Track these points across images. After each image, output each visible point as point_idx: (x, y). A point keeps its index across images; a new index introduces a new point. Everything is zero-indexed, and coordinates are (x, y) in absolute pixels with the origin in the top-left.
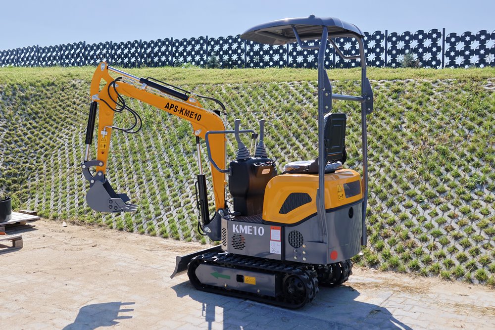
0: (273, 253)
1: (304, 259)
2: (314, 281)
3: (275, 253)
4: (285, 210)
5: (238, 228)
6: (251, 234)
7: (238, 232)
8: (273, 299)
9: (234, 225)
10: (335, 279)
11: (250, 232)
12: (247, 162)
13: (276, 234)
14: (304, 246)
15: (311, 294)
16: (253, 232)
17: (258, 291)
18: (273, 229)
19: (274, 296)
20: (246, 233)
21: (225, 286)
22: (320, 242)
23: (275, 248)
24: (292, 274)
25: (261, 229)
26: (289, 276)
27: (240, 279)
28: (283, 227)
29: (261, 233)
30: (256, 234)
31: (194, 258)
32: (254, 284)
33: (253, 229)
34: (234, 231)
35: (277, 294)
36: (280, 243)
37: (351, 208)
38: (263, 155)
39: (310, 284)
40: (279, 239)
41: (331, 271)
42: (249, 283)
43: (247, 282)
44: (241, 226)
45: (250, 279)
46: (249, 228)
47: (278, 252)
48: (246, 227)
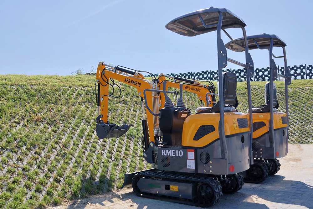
0: (190, 168)
1: (211, 171)
2: (219, 188)
3: (191, 168)
4: (197, 138)
5: (166, 152)
6: (174, 156)
7: (165, 155)
8: (190, 200)
9: (163, 151)
10: (232, 188)
11: (174, 154)
12: (171, 109)
13: (191, 155)
14: (211, 162)
15: (217, 197)
16: (175, 154)
17: (180, 196)
18: (189, 151)
19: (191, 199)
20: (171, 155)
21: (157, 193)
22: (222, 159)
23: (191, 165)
24: (204, 183)
25: (181, 152)
26: (201, 184)
27: (167, 188)
28: (196, 149)
29: (181, 155)
30: (177, 156)
31: (136, 175)
32: (177, 190)
33: (175, 152)
34: (163, 155)
35: (193, 198)
36: (194, 161)
37: (243, 136)
38: (182, 106)
39: (216, 189)
40: (194, 158)
41: (230, 182)
42: (173, 190)
43: (172, 190)
44: (167, 151)
45: (174, 188)
46: (172, 152)
47: (193, 167)
48: (170, 151)
